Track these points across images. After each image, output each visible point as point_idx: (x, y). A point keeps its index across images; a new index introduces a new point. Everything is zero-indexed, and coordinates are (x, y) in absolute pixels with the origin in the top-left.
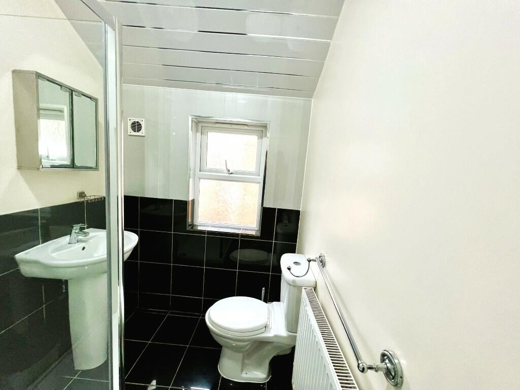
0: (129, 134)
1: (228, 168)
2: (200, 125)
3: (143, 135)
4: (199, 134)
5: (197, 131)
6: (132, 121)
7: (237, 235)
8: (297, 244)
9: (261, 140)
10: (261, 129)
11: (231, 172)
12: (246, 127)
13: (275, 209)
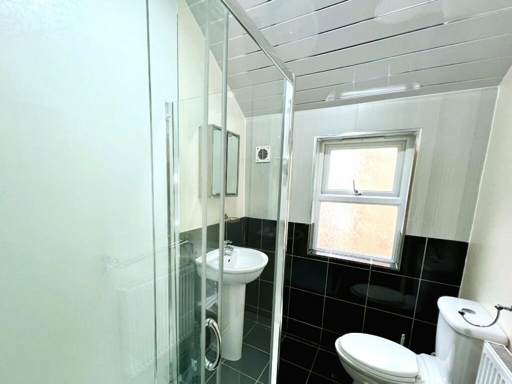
0: (257, 161)
1: (356, 189)
2: (324, 144)
3: (269, 161)
4: (322, 154)
5: (320, 151)
6: (259, 150)
7: (367, 266)
8: (461, 287)
9: (402, 153)
10: (406, 139)
11: (359, 193)
12: (382, 140)
13: (425, 238)
